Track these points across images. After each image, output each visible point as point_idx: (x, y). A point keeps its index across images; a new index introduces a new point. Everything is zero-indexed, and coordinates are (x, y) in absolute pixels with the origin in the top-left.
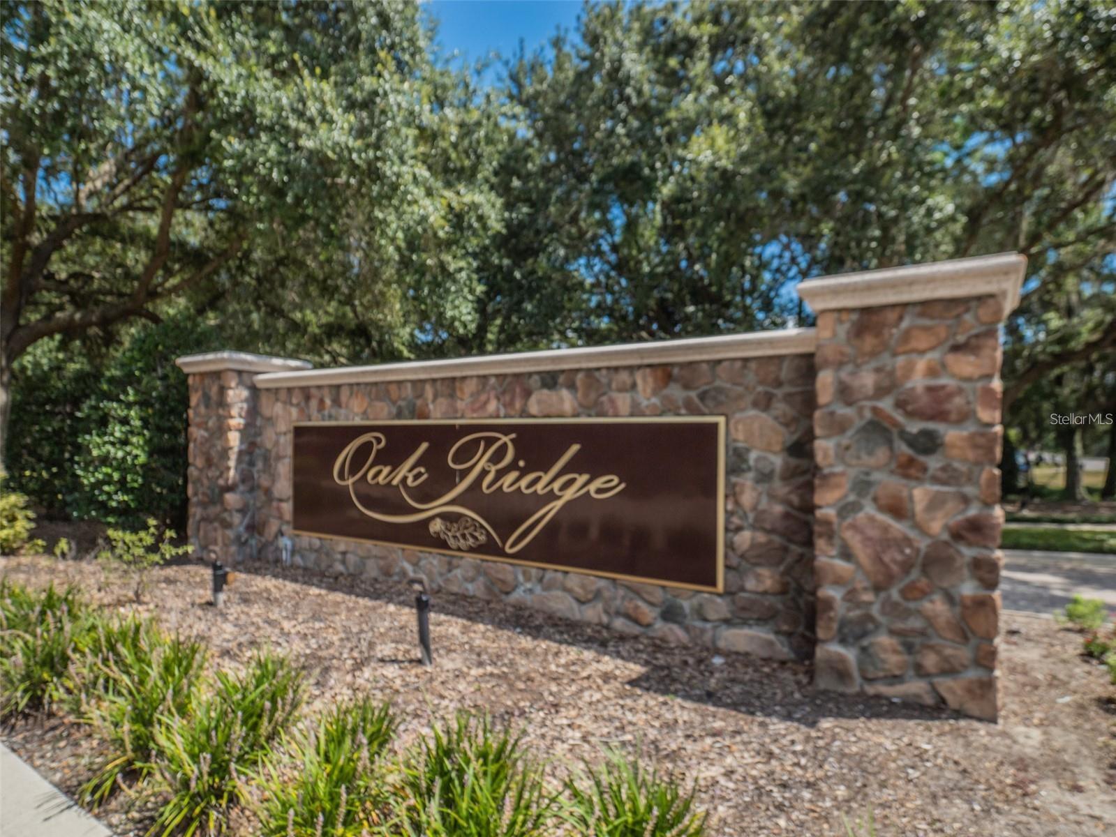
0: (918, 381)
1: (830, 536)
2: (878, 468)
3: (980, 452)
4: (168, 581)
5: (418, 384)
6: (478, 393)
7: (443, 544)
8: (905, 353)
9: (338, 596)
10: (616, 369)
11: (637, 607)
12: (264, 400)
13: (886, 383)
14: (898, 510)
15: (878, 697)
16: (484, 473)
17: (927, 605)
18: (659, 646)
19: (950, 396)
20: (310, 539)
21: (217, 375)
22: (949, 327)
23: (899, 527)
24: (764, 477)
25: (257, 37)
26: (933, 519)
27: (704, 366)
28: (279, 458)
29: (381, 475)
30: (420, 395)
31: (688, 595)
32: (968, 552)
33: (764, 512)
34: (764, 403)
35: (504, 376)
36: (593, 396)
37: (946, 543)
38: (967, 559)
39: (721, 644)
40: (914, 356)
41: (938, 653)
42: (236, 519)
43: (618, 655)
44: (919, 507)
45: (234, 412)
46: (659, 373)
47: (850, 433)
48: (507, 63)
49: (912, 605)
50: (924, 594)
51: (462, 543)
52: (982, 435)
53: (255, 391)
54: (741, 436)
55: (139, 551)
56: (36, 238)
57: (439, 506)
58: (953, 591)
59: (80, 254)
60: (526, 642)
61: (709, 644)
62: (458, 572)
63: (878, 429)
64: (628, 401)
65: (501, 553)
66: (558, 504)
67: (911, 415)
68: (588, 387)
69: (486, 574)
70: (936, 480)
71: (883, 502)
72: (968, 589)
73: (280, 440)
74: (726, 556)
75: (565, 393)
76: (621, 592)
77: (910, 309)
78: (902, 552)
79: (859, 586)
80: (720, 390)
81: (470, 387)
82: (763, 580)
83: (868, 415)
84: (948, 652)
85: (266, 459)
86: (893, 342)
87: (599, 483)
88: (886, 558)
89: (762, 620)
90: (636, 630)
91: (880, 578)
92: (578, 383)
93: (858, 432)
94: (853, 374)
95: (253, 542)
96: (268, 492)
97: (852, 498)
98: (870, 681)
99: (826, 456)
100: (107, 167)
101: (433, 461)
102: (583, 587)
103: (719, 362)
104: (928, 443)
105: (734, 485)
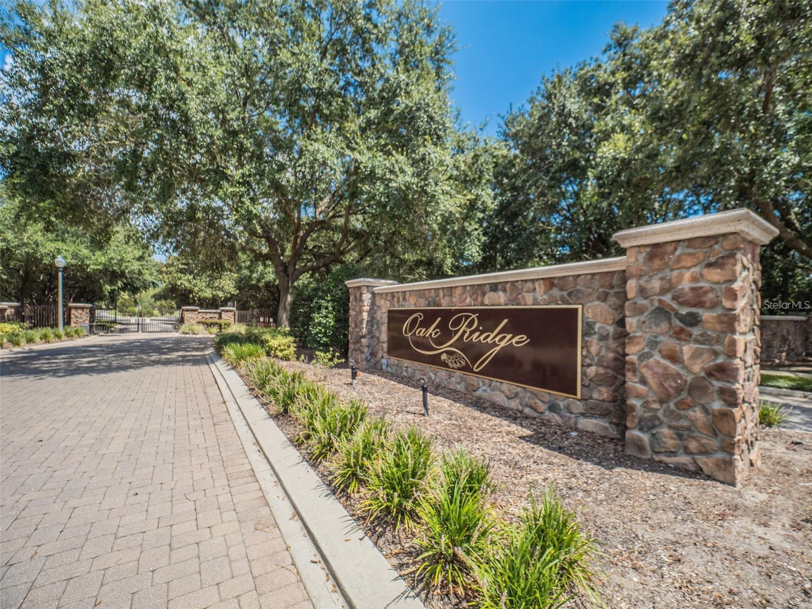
0: (686, 285)
1: (634, 371)
2: (662, 334)
3: (724, 325)
4: (339, 374)
5: (436, 290)
6: (462, 294)
7: (446, 365)
8: (678, 269)
9: (401, 386)
10: (526, 281)
11: (536, 403)
12: (377, 298)
13: (667, 286)
14: (674, 357)
15: (661, 462)
16: (464, 332)
17: (691, 413)
18: (545, 423)
19: (706, 292)
20: (394, 360)
21: (359, 288)
22: (705, 253)
23: (674, 368)
24: (604, 338)
25: (377, 139)
26: (695, 364)
27: (571, 278)
28: (382, 324)
29: (421, 332)
30: (438, 296)
31: (562, 399)
32: (717, 384)
33: (603, 356)
34: (604, 298)
35: (474, 286)
36: (514, 295)
37: (703, 378)
38: (716, 388)
39: (580, 426)
40: (684, 270)
41: (698, 441)
42: (366, 350)
43: (521, 425)
44: (686, 357)
45: (365, 304)
46: (547, 282)
47: (646, 314)
48: (503, 118)
49: (682, 412)
50: (689, 407)
51: (455, 365)
52: (725, 315)
53: (373, 294)
54: (590, 316)
55: (326, 360)
56: (301, 233)
57: (445, 347)
58: (707, 406)
59: (318, 237)
60: (477, 414)
61: (573, 425)
62: (453, 379)
63: (662, 312)
64: (532, 297)
65: (471, 371)
66: (498, 348)
67: (681, 304)
68: (512, 290)
69: (465, 381)
70: (697, 341)
71: (664, 353)
72: (717, 405)
73: (382, 316)
74: (582, 380)
75: (501, 293)
76: (528, 395)
77: (681, 243)
78: (676, 382)
79: (650, 399)
80: (579, 291)
81: (459, 291)
82: (602, 394)
83: (656, 304)
84: (704, 441)
85: (378, 325)
86: (671, 263)
87: (517, 339)
88: (666, 385)
89: (602, 416)
90: (535, 415)
91: (663, 396)
92: (508, 289)
93: (650, 313)
94: (647, 281)
95: (372, 360)
96: (378, 338)
97: (646, 350)
98: (657, 453)
99: (631, 326)
100: (326, 200)
101: (443, 326)
102: (509, 390)
103: (579, 276)
104: (693, 320)
105: (587, 342)
